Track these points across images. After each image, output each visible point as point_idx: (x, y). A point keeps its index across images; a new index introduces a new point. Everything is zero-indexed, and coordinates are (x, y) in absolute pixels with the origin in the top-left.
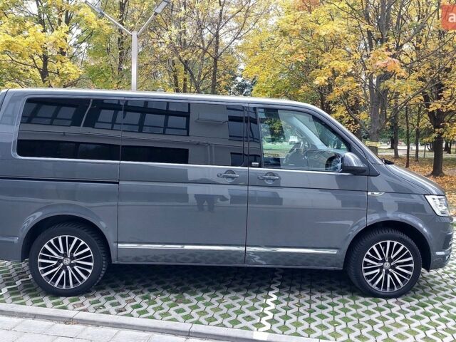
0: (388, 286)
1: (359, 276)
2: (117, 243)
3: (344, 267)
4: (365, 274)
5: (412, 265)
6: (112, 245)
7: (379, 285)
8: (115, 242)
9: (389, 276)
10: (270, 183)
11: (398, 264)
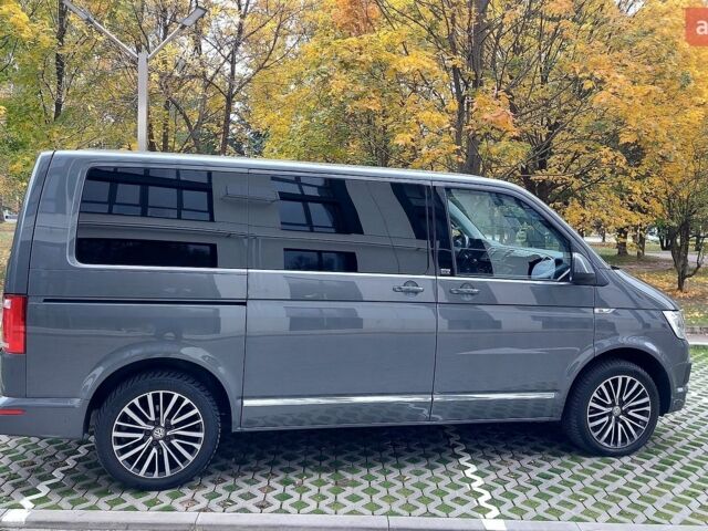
0: (620, 439)
1: (583, 430)
2: (242, 398)
3: (563, 417)
4: (591, 425)
5: (648, 408)
6: (234, 403)
7: (608, 440)
8: (238, 398)
9: (620, 425)
10: (467, 299)
11: (631, 408)
